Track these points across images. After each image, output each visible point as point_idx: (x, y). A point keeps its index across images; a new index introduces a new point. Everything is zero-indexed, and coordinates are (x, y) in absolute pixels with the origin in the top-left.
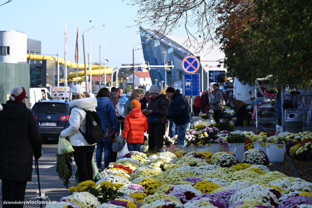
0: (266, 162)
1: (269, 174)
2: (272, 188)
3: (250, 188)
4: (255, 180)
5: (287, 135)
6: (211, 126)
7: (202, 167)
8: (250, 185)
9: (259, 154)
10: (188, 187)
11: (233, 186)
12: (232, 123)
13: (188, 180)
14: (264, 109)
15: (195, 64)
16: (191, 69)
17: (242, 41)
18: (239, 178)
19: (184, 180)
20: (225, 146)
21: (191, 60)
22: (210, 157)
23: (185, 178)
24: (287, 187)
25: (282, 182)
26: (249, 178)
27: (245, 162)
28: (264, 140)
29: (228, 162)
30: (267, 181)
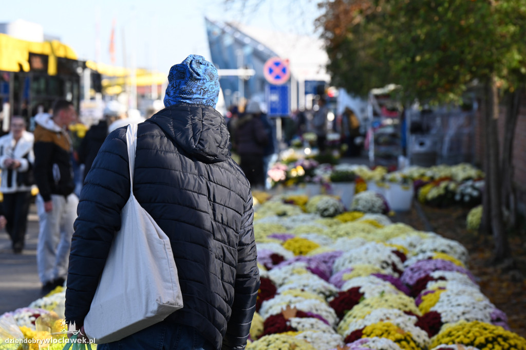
0: (385, 210)
1: (390, 228)
2: (395, 248)
3: (363, 248)
4: (371, 236)
5: (414, 171)
6: (307, 158)
7: (295, 217)
8: (363, 244)
9: (375, 199)
10: (276, 247)
11: (338, 245)
12: (336, 154)
13: (275, 237)
14: (382, 135)
15: (284, 70)
16: (278, 77)
17: (350, 36)
18: (347, 234)
19: (269, 237)
20: (326, 188)
21: (277, 64)
22: (305, 203)
23: (270, 233)
24: (415, 246)
25: (409, 240)
26: (363, 234)
27: (356, 210)
28: (383, 179)
29: (332, 210)
30: (387, 238)
